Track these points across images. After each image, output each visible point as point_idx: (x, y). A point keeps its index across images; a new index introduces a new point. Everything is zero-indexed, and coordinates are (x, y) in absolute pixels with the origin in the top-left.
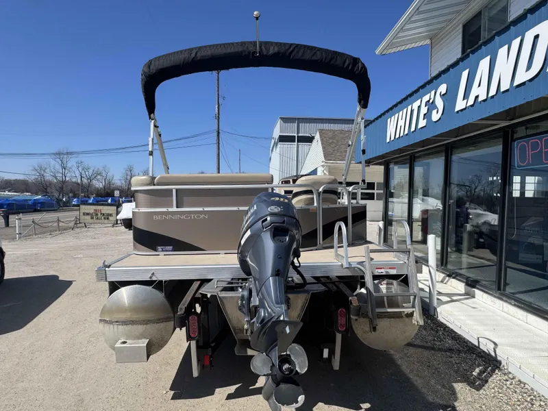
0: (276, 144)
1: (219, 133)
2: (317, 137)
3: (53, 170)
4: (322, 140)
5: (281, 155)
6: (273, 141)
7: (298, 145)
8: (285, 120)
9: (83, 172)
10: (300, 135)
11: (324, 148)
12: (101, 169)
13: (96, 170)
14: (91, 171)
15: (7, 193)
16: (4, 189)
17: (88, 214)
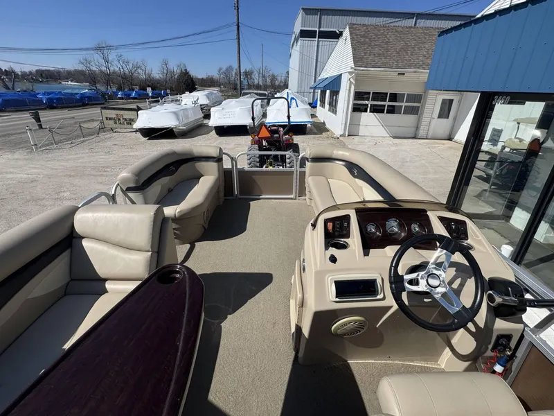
0: (296, 40)
1: (238, 26)
2: (346, 33)
3: (97, 63)
4: (352, 39)
5: (301, 53)
6: (294, 37)
7: (318, 41)
8: (308, 11)
9: (124, 66)
10: (321, 29)
11: (354, 50)
12: (140, 63)
13: (135, 63)
14: (131, 66)
15: (70, 83)
16: (67, 79)
17: (110, 119)
